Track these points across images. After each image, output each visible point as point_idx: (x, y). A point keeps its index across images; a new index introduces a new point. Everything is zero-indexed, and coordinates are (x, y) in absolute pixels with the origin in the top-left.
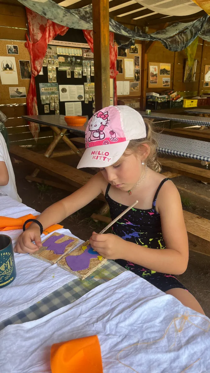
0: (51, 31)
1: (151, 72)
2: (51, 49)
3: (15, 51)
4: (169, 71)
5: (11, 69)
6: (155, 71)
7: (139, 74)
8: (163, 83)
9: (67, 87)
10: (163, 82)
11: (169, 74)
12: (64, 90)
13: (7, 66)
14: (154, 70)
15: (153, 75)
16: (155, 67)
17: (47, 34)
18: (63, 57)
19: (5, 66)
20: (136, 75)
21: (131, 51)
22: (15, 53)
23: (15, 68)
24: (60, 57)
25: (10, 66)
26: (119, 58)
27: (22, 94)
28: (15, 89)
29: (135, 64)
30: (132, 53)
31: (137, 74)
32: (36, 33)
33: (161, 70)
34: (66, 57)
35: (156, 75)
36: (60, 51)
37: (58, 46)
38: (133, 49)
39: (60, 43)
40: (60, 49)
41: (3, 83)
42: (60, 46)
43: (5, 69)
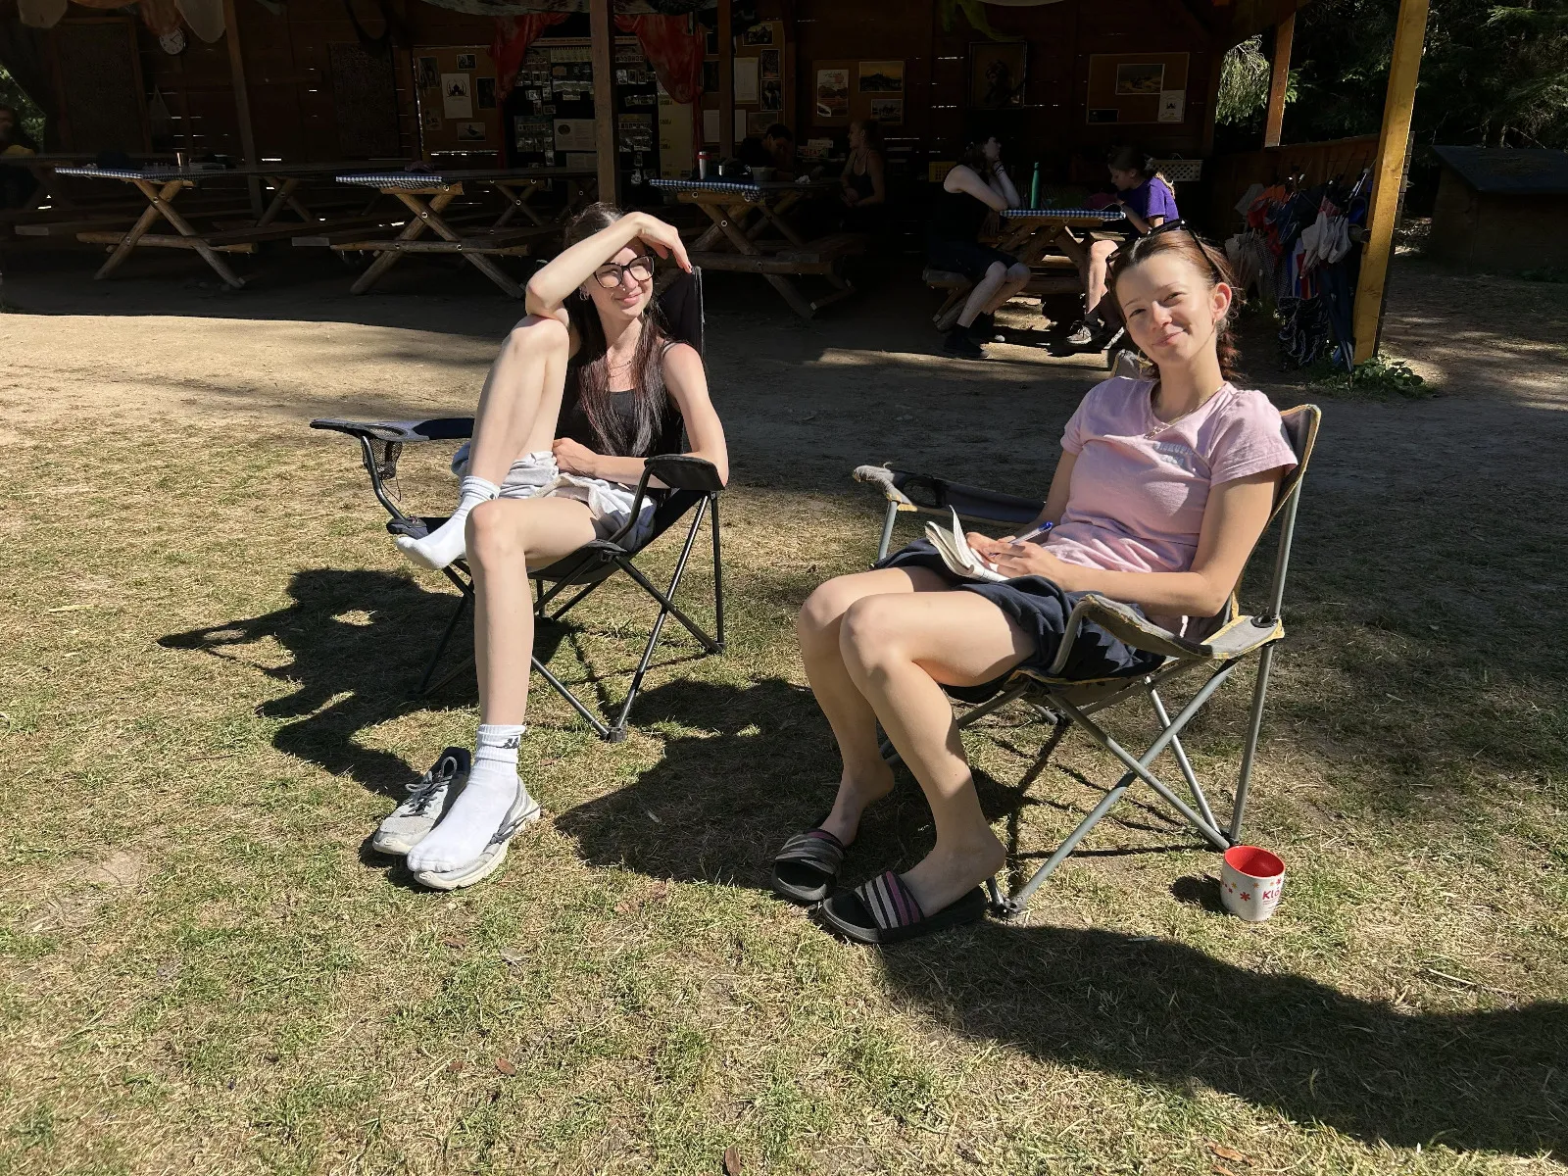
0: (534, 21)
1: (819, 86)
2: (538, 53)
3: (469, 65)
4: (896, 81)
5: (461, 93)
6: (839, 82)
7: (779, 90)
8: (874, 113)
9: (571, 123)
10: (874, 109)
11: (900, 89)
12: (564, 129)
13: (456, 87)
14: (833, 80)
15: (828, 94)
16: (837, 71)
17: (527, 28)
18: (563, 68)
19: (452, 86)
20: (769, 95)
21: (750, 40)
22: (469, 66)
23: (468, 93)
24: (557, 67)
25: (461, 88)
26: (712, 58)
27: (478, 135)
28: (467, 125)
29: (765, 69)
30: (753, 43)
31: (771, 90)
33: (864, 80)
34: (570, 66)
35: (842, 93)
36: (556, 56)
37: (552, 47)
38: (755, 34)
39: (558, 41)
40: (558, 52)
41: (447, 117)
42: (558, 47)
43: (452, 93)
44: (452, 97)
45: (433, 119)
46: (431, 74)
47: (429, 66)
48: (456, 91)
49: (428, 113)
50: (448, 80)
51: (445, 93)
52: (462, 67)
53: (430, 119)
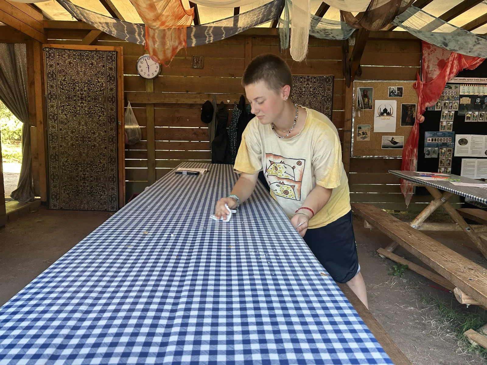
0: (455, 66)
2: (451, 88)
5: (389, 114)
9: (468, 137)
12: (463, 142)
13: (385, 110)
17: (448, 70)
18: (468, 98)
19: (382, 111)
22: (398, 95)
23: (395, 114)
24: (464, 98)
25: (389, 111)
27: (398, 145)
28: (390, 137)
32: (431, 71)
34: (473, 98)
36: (464, 90)
37: (462, 84)
39: (467, 80)
40: (466, 87)
41: (376, 130)
42: (466, 84)
43: (382, 114)
44: (382, 117)
45: (363, 133)
46: (366, 100)
47: (365, 94)
48: (385, 112)
49: (360, 128)
50: (380, 104)
51: (376, 114)
52: (392, 94)
53: (361, 132)
